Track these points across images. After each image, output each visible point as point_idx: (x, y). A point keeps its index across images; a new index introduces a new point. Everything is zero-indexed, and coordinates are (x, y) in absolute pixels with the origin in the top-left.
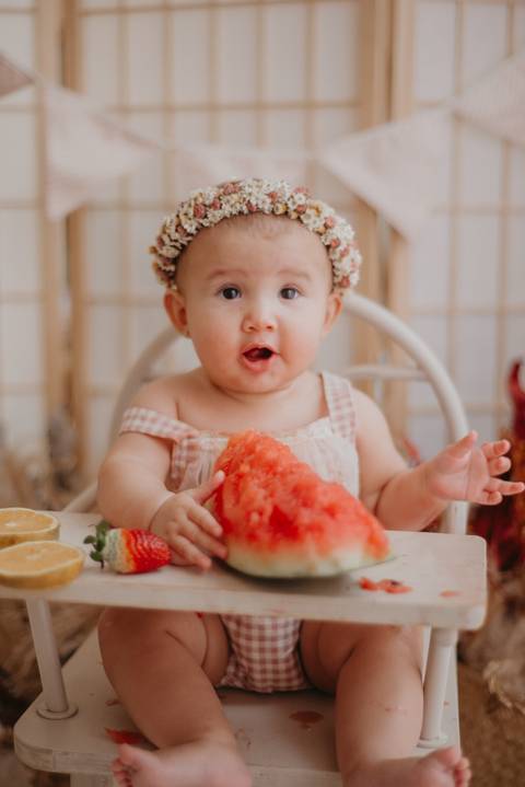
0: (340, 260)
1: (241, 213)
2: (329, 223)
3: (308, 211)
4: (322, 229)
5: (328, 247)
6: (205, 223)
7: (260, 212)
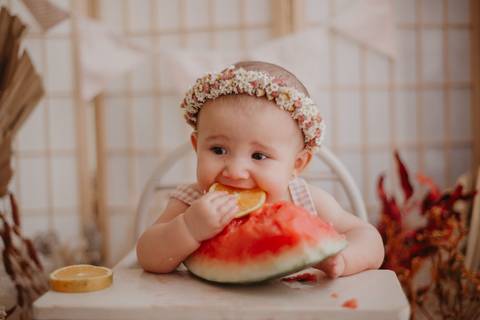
0: (307, 129)
1: (233, 92)
2: (297, 105)
3: (280, 96)
4: (291, 108)
5: (297, 120)
6: (209, 96)
7: (245, 93)
